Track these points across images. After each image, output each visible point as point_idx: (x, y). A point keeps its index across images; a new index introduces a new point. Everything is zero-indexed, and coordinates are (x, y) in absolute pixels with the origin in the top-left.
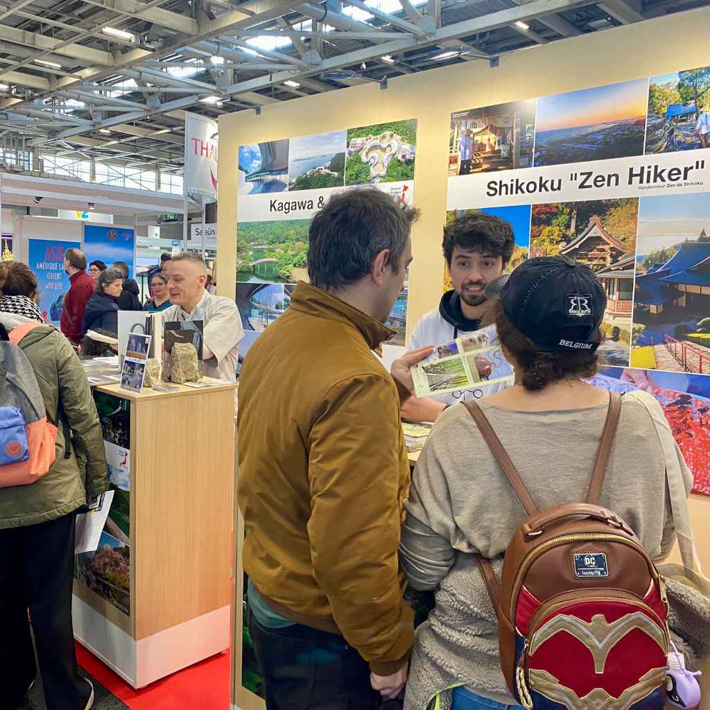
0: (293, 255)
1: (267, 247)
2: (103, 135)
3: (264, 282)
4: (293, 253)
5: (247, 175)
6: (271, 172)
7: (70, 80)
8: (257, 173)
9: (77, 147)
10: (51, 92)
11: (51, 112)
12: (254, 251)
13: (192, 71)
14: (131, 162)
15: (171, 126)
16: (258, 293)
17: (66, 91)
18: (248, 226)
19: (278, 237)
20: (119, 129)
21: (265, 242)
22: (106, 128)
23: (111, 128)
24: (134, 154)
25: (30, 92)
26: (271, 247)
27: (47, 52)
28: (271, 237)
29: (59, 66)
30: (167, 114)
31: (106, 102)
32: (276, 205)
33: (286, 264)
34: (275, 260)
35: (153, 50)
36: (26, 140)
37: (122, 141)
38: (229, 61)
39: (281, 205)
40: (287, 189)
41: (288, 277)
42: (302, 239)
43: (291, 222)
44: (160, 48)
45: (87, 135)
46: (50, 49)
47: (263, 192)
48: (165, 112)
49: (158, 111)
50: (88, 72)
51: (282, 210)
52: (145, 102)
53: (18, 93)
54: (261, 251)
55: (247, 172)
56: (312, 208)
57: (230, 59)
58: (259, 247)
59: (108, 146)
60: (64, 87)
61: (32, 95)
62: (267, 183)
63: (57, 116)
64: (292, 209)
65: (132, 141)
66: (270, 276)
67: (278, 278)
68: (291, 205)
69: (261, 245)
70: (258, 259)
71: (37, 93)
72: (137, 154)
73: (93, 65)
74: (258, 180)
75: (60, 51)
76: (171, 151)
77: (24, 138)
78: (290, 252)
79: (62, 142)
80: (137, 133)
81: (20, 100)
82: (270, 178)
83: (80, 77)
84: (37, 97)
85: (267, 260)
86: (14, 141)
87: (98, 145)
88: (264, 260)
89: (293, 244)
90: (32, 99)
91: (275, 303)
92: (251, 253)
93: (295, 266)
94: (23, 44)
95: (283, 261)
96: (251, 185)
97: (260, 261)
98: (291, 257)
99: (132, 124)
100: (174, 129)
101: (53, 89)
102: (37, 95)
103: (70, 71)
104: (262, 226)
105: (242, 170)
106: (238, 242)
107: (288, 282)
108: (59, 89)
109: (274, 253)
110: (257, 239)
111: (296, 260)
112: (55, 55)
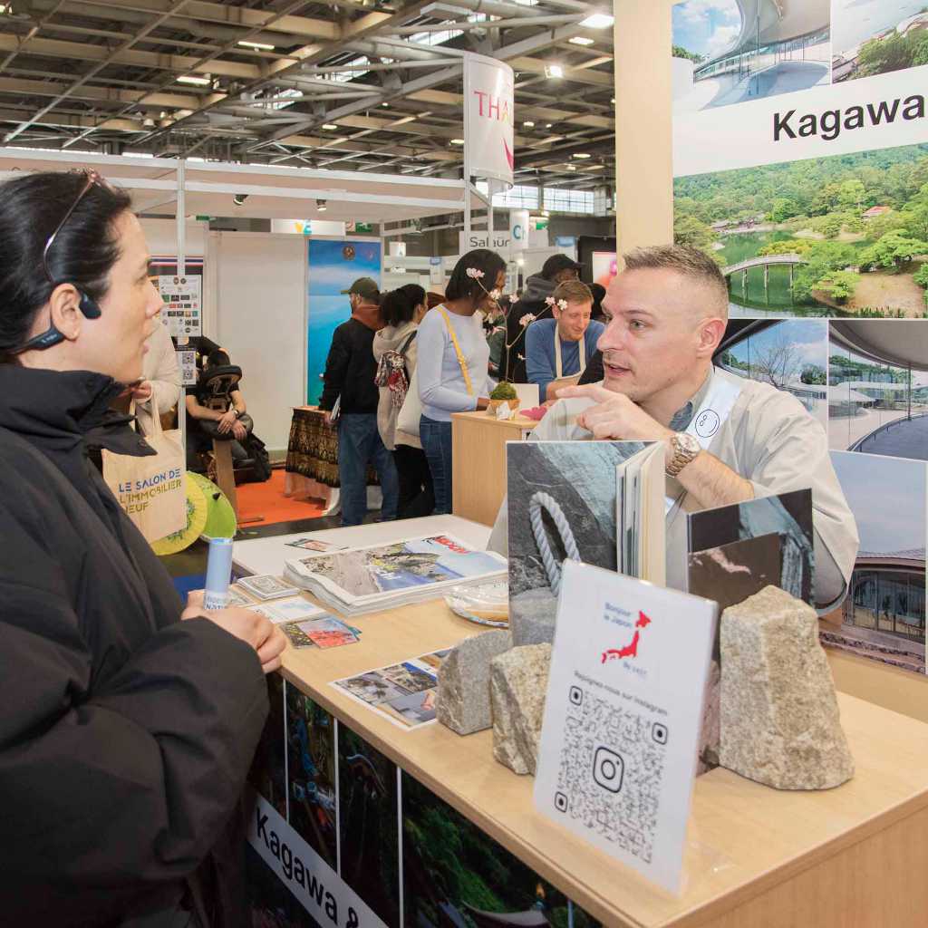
0: (857, 244)
1: (769, 228)
2: (328, 131)
3: (760, 316)
4: (861, 237)
5: (697, 66)
6: (773, 45)
7: (285, 63)
8: (728, 55)
9: (295, 150)
10: (262, 81)
11: (263, 107)
12: (727, 240)
13: (444, 36)
14: (364, 164)
15: (415, 113)
16: (744, 343)
17: (280, 78)
18: (706, 182)
19: (802, 203)
20: (348, 122)
21: (762, 216)
22: (331, 122)
23: (338, 122)
24: (366, 153)
25: (236, 84)
26: (780, 227)
27: (257, 29)
28: (779, 204)
29: (272, 47)
30: (412, 97)
31: (331, 89)
32: (794, 124)
33: (835, 268)
34: (795, 258)
35: (392, 12)
36: (232, 146)
37: (352, 137)
38: (492, 18)
39: (808, 121)
40: (829, 77)
41: (842, 301)
42: (886, 199)
43: (848, 161)
44: (401, 9)
45: (307, 133)
46: (260, 25)
47: (750, 96)
48: (409, 93)
49: (398, 94)
50: (307, 52)
51: (814, 132)
52: (380, 85)
53: (221, 86)
54: (751, 238)
55: (696, 59)
56: (921, 114)
57: (496, 14)
58: (743, 230)
59: (333, 146)
60: (277, 73)
61: (238, 87)
62: (762, 75)
63: (270, 112)
64: (848, 126)
65: (364, 136)
66: (781, 299)
67: (807, 305)
68: (843, 118)
69: (749, 225)
70: (740, 259)
71: (243, 84)
72: (372, 153)
73: (313, 40)
74: (733, 72)
75: (272, 26)
76: (414, 145)
77: (229, 144)
78: (845, 237)
79: (277, 144)
80: (370, 125)
81: (224, 96)
82: (768, 61)
83: (298, 59)
84: (243, 91)
85: (767, 260)
86: (216, 150)
87: (322, 145)
88: (761, 260)
89: (857, 214)
90: (238, 93)
91: (799, 368)
92: (719, 246)
93: (865, 269)
94: (226, 22)
95: (824, 261)
96: (711, 88)
97: (746, 264)
98: (853, 250)
99: (364, 114)
100: (420, 116)
101: (265, 77)
102: (244, 87)
103: (284, 51)
104: (750, 177)
105: (681, 56)
106: (676, 222)
107: (841, 314)
108: (271, 77)
109: (789, 243)
110: (735, 212)
111: (868, 254)
112: (266, 33)
